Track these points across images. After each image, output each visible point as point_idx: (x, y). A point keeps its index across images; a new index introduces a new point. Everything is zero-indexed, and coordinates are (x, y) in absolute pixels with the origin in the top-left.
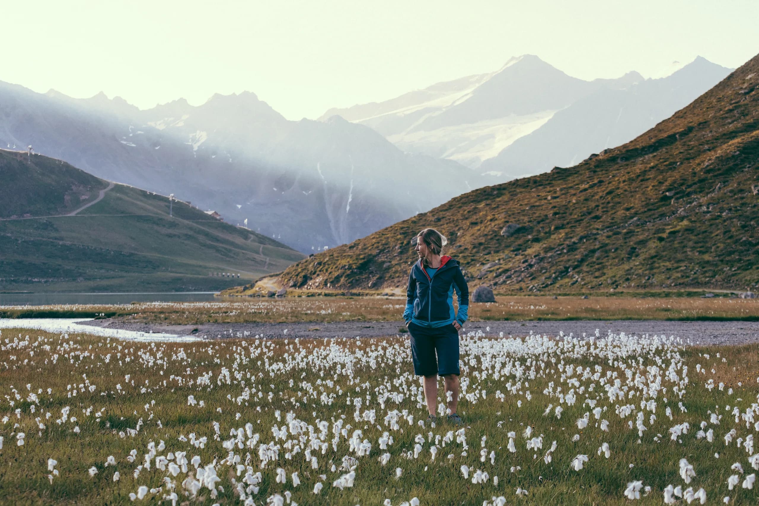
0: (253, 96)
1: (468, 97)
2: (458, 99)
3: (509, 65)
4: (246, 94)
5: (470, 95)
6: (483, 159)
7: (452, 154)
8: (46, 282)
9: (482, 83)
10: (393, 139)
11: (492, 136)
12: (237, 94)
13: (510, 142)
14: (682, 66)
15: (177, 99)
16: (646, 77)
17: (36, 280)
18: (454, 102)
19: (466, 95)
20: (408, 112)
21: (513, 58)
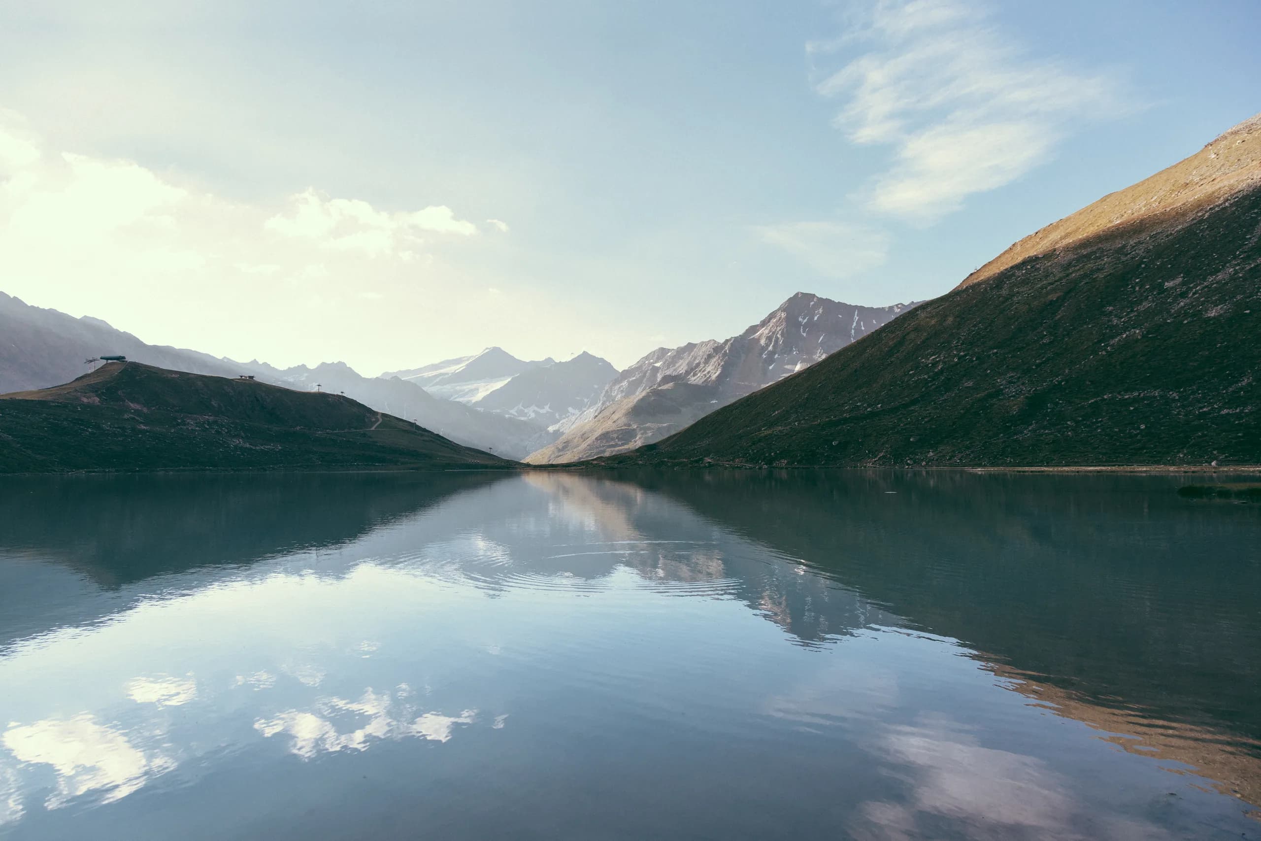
0: (344, 364)
1: (462, 368)
2: (458, 369)
3: (485, 352)
4: (340, 362)
5: (464, 367)
6: (473, 401)
7: (456, 398)
8: (382, 465)
9: (470, 361)
10: (425, 389)
11: (477, 389)
12: (335, 363)
13: (488, 392)
14: (576, 356)
15: (300, 364)
16: (557, 361)
17: (377, 464)
18: (455, 371)
19: (463, 367)
20: (430, 375)
21: (487, 348)
